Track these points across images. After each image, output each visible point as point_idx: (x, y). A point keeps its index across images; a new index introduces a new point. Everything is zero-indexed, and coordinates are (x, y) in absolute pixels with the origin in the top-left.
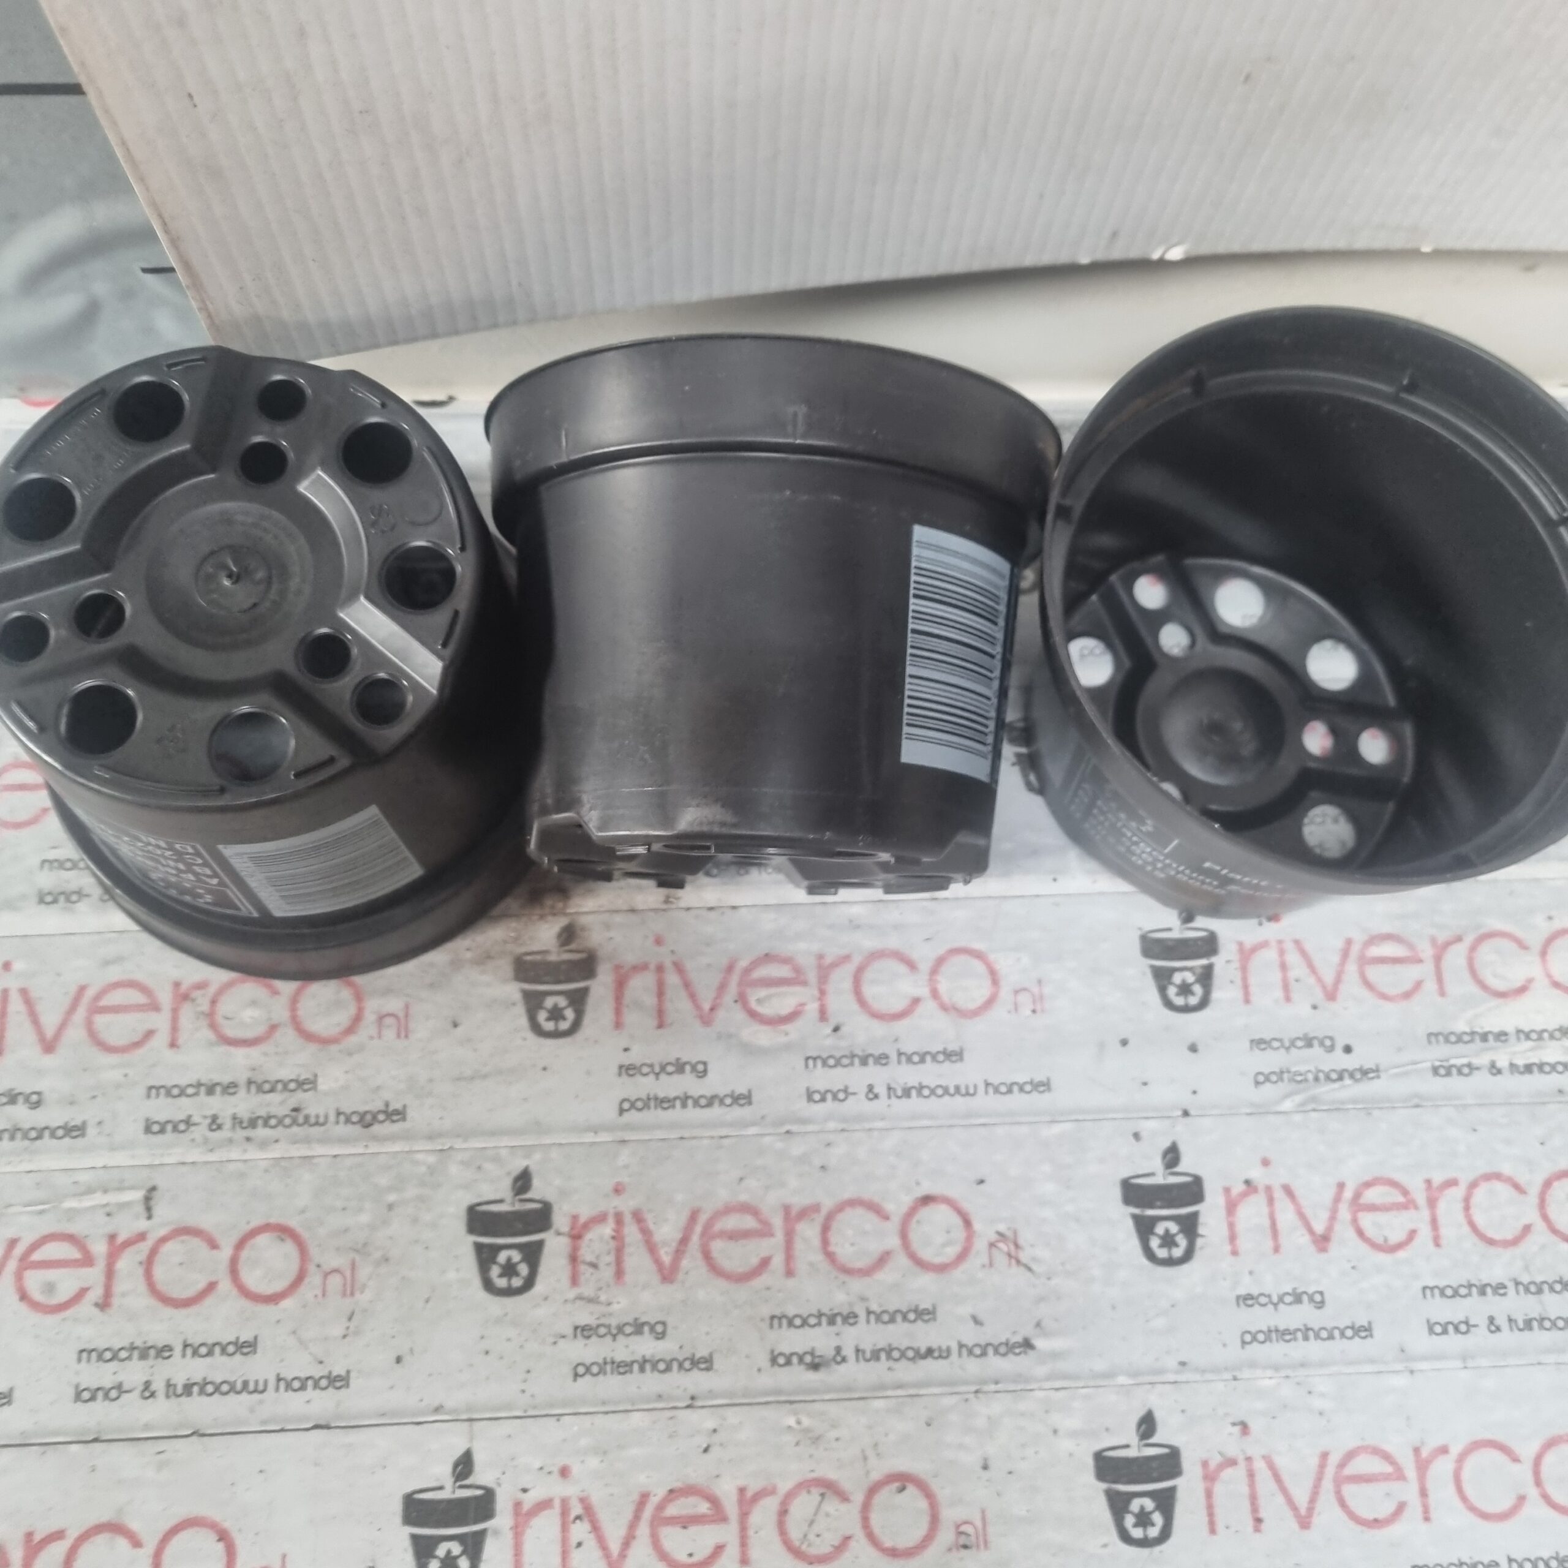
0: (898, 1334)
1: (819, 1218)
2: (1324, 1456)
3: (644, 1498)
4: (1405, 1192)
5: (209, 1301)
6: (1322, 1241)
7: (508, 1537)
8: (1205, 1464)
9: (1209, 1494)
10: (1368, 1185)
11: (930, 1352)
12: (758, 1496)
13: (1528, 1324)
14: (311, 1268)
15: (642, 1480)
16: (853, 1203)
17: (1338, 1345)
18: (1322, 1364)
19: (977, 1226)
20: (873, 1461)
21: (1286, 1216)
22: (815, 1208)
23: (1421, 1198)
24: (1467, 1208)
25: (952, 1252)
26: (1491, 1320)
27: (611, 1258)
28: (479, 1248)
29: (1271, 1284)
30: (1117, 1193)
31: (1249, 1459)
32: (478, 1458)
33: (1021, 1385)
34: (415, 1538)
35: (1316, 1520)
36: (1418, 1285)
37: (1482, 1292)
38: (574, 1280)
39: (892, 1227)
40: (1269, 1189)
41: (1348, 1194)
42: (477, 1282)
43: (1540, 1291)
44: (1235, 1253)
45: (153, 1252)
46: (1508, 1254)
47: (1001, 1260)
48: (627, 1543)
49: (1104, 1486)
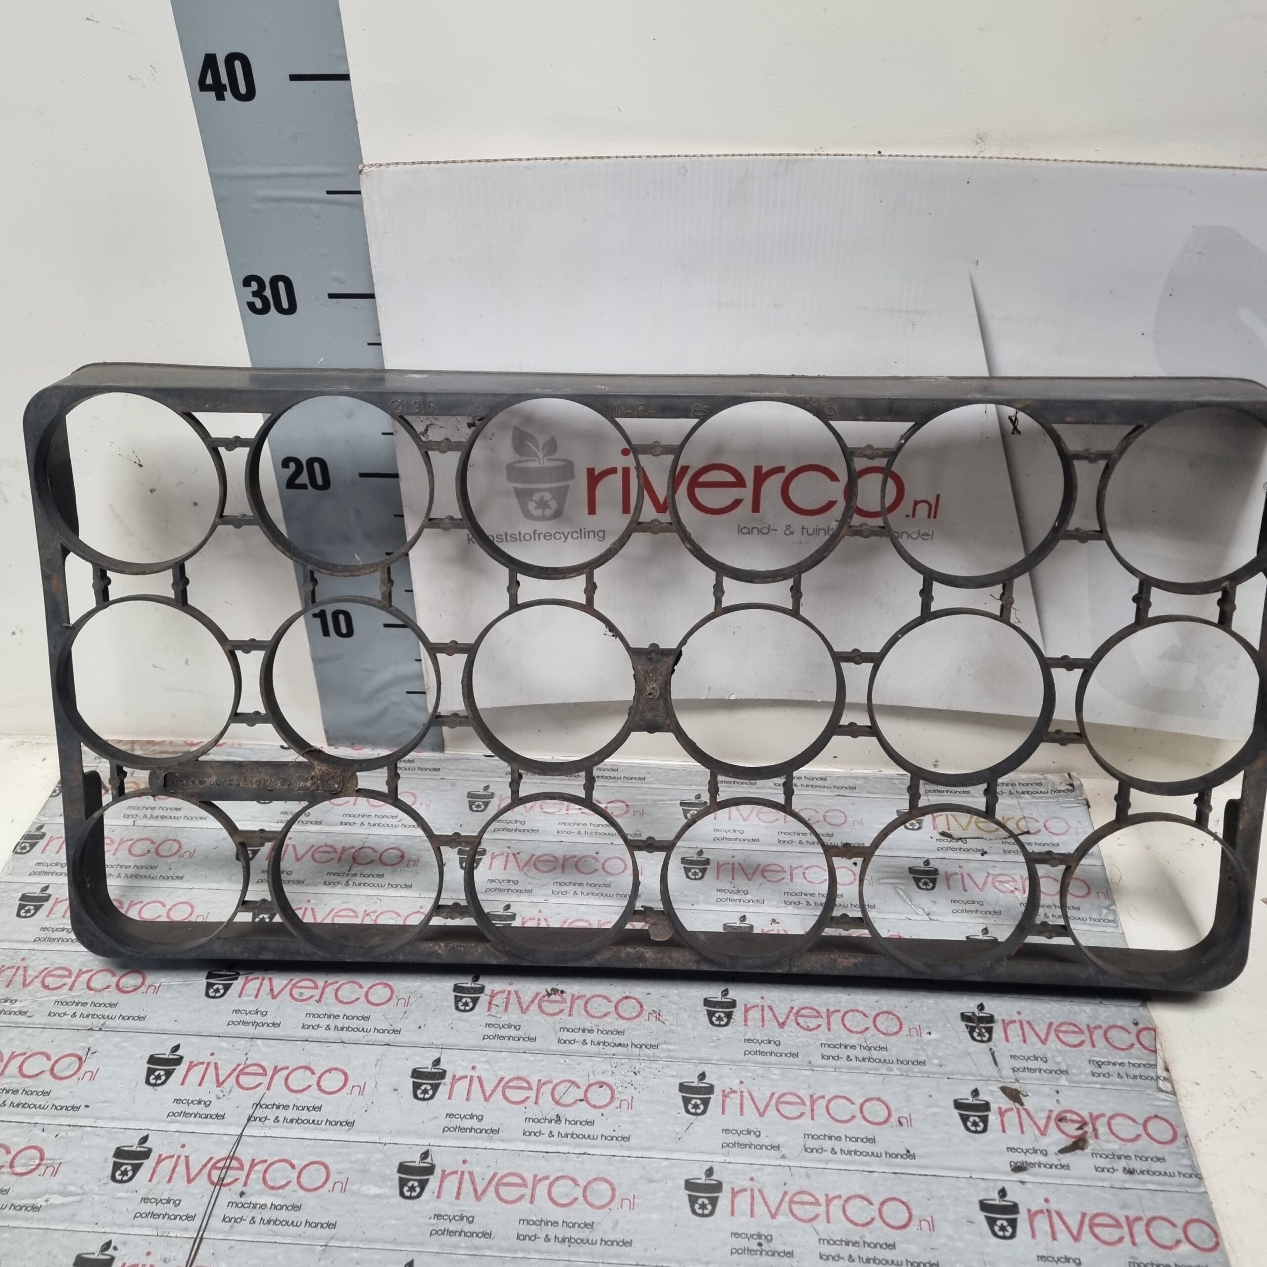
0: (609, 1038)
1: (585, 1000)
2: (773, 1094)
3: (502, 1079)
4: (818, 1012)
5: (357, 1003)
6: (782, 1025)
7: (449, 1087)
8: (724, 1091)
9: (724, 1101)
10: (803, 1009)
11: (620, 1045)
12: (544, 1084)
13: (864, 1060)
14: (394, 996)
15: (502, 1073)
16: (598, 996)
17: (783, 1059)
18: (776, 1064)
19: (645, 1007)
20: (591, 1077)
21: (768, 1015)
22: (585, 996)
23: (824, 1015)
24: (843, 1020)
25: (634, 1014)
26: (848, 1057)
27: (504, 1005)
28: (456, 997)
29: (758, 1037)
30: (702, 1002)
31: (742, 1092)
32: (442, 1060)
33: (654, 1059)
34: (414, 1082)
35: (766, 1114)
36: (819, 1043)
37: (846, 1047)
38: (489, 1009)
39: (613, 1004)
40: (763, 1007)
41: (795, 1011)
42: (454, 1007)
43: (870, 1049)
44: (746, 1025)
45: (339, 987)
46: (857, 1036)
47: (652, 1018)
48: (493, 1091)
49: (681, 1094)
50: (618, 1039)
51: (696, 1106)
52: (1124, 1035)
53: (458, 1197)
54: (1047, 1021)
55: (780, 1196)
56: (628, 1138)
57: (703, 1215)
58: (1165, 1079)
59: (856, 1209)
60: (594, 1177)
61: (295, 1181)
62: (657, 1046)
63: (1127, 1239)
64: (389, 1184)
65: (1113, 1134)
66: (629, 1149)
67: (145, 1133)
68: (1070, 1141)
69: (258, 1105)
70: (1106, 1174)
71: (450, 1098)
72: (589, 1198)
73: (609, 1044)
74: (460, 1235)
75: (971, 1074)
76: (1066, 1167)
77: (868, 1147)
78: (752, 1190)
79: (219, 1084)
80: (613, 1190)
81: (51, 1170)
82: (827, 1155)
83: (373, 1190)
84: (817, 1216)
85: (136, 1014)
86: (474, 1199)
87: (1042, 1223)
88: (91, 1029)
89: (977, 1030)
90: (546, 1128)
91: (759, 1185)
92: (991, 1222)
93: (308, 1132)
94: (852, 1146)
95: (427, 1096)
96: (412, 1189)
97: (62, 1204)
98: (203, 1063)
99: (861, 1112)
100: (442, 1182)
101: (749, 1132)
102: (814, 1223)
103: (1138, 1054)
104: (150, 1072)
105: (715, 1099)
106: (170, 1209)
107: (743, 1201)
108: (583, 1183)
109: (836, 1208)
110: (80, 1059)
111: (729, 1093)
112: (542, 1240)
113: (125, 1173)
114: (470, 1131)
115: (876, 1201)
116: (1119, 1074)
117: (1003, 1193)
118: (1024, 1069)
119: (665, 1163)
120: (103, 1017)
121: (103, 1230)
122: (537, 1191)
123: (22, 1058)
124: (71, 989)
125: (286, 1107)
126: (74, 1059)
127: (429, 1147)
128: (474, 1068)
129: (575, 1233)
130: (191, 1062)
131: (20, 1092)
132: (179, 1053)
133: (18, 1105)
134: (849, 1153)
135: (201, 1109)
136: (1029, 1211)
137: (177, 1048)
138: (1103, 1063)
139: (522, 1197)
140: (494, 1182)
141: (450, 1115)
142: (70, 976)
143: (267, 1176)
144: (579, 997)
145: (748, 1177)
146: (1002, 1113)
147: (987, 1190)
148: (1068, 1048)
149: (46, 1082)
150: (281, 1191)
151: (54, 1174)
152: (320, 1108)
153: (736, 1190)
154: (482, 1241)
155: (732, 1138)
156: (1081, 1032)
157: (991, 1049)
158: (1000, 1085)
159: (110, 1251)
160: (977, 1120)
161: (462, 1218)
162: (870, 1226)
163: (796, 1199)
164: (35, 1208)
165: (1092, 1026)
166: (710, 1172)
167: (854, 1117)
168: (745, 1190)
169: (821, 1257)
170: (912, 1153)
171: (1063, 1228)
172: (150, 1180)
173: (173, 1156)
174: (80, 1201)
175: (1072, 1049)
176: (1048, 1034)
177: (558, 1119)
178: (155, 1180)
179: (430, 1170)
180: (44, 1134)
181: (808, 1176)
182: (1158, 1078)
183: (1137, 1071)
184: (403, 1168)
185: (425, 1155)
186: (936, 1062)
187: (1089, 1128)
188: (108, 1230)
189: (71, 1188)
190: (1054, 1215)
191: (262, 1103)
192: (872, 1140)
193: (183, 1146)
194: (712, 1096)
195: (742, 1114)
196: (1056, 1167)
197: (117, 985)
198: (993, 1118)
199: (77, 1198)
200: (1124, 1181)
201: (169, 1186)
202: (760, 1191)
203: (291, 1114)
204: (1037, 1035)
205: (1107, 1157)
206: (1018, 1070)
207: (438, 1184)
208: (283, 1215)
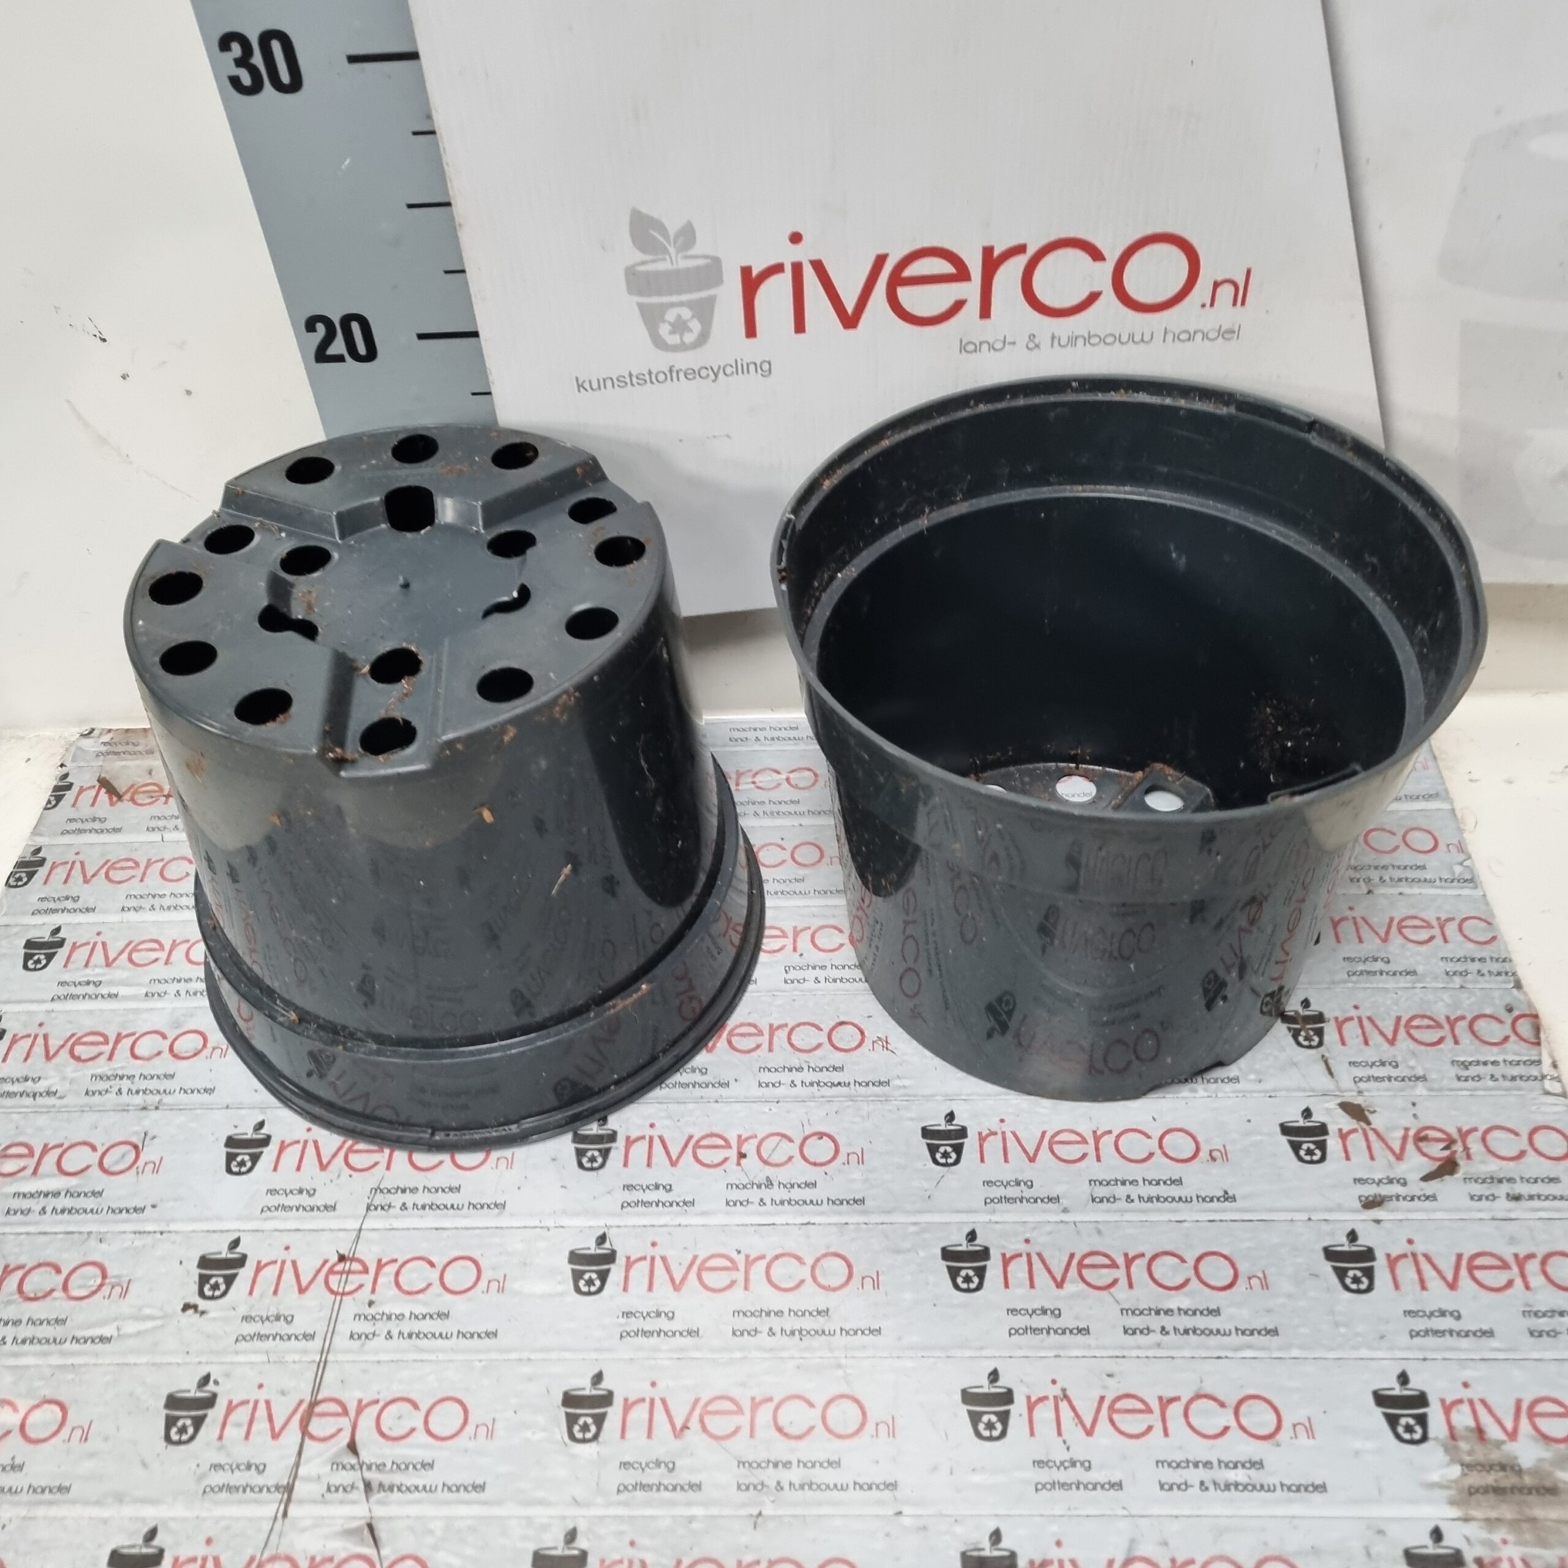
50: (836, 1077)
51: (946, 1155)
52: (1495, 1025)
53: (650, 1288)
54: (1394, 1015)
55: (1066, 1259)
56: (863, 1201)
57: (968, 1290)
58: (1553, 1078)
59: (1165, 1269)
60: (824, 1251)
61: (437, 1283)
62: (888, 1083)
63: (1518, 1282)
64: (559, 1278)
65: (1489, 1151)
66: (866, 1212)
67: (234, 1236)
68: (1434, 1166)
69: (378, 1190)
70: (1484, 1204)
71: (626, 1164)
72: (821, 1280)
73: (825, 1084)
74: (659, 1335)
75: (1299, 1089)
76: (1432, 1198)
77: (1175, 1191)
78: (1029, 1255)
79: (323, 1167)
80: (850, 1266)
81: (118, 1290)
82: (1122, 1204)
83: (540, 1287)
84: (1115, 1282)
85: (201, 1085)
86: (671, 1288)
87: (1407, 1272)
88: (144, 1108)
89: (1303, 1033)
90: (754, 1195)
91: (1038, 1249)
92: (1341, 1274)
93: (448, 1221)
94: (1153, 1191)
95: (595, 1165)
96: (590, 1282)
97: (139, 1333)
98: (298, 1142)
99: (1161, 1147)
100: (627, 1271)
101: (1018, 1183)
102: (1112, 1290)
103: (1516, 1050)
104: (230, 1158)
105: (970, 1144)
106: (281, 1327)
107: (1019, 1270)
108: (809, 1261)
109: (1139, 1269)
110: (136, 1147)
111: (988, 1136)
112: (765, 1334)
113: (215, 1287)
114: (657, 1205)
115: (1191, 1258)
116: (1492, 1076)
117: (1352, 1236)
118: (1369, 1079)
119: (913, 1229)
120: (158, 1092)
121: (198, 1360)
122: (753, 1276)
123: (59, 1151)
124: (110, 1058)
125: (414, 1190)
126: (129, 1147)
127: (606, 1230)
128: (652, 1126)
129: (807, 1323)
130: (283, 1142)
131: (63, 1194)
132: (264, 1131)
133: (63, 1211)
134: (1150, 1199)
135: (304, 1200)
136: (1388, 1256)
137: (261, 1125)
138: (1471, 1063)
139: (733, 1283)
140: (695, 1268)
141: (628, 1187)
142: (106, 1042)
143: (401, 1279)
144: (779, 1027)
145: (1022, 1238)
146: (1343, 1136)
147: (1332, 1234)
148: (1423, 1048)
149: (96, 1179)
150: (421, 1296)
151: (124, 1294)
152: (458, 1189)
153: (1008, 1256)
154: (689, 1341)
155: (997, 1192)
156: (1439, 1026)
157: (1323, 1056)
158: (1339, 1100)
159: (211, 1387)
160: (1312, 1146)
161: (658, 1314)
162: (1185, 1290)
163: (1087, 1261)
164: (103, 1340)
165: (1452, 1018)
166: (972, 1236)
167: (1151, 1155)
168: (1020, 1255)
169: (1126, 1332)
170: (1230, 1194)
171: (1434, 1273)
172: (251, 1293)
173: (275, 1262)
174: (162, 1326)
175: (1429, 1048)
176: (1396, 1032)
177: (769, 1183)
178: (254, 1293)
179: (611, 1257)
180: (103, 1246)
181: (1099, 1232)
182: (1543, 1077)
183: (1516, 1071)
184: (575, 1257)
185: (602, 1239)
186: (1252, 1077)
187: (1458, 1147)
188: (204, 1360)
189: (147, 1311)
190: (1421, 1259)
191: (382, 1187)
192: (1178, 1182)
193: (287, 1248)
194: (965, 1140)
195: (1006, 1161)
196: (1419, 1198)
197: (171, 1049)
198: (1333, 1143)
199: (158, 1323)
200: (1509, 1211)
201: (275, 1299)
202: (1039, 1255)
203: (422, 1198)
204: (1382, 1033)
205: (1484, 1182)
206: (1361, 1080)
207: (623, 1274)
208: (427, 1326)
